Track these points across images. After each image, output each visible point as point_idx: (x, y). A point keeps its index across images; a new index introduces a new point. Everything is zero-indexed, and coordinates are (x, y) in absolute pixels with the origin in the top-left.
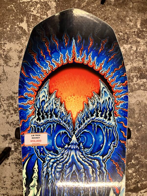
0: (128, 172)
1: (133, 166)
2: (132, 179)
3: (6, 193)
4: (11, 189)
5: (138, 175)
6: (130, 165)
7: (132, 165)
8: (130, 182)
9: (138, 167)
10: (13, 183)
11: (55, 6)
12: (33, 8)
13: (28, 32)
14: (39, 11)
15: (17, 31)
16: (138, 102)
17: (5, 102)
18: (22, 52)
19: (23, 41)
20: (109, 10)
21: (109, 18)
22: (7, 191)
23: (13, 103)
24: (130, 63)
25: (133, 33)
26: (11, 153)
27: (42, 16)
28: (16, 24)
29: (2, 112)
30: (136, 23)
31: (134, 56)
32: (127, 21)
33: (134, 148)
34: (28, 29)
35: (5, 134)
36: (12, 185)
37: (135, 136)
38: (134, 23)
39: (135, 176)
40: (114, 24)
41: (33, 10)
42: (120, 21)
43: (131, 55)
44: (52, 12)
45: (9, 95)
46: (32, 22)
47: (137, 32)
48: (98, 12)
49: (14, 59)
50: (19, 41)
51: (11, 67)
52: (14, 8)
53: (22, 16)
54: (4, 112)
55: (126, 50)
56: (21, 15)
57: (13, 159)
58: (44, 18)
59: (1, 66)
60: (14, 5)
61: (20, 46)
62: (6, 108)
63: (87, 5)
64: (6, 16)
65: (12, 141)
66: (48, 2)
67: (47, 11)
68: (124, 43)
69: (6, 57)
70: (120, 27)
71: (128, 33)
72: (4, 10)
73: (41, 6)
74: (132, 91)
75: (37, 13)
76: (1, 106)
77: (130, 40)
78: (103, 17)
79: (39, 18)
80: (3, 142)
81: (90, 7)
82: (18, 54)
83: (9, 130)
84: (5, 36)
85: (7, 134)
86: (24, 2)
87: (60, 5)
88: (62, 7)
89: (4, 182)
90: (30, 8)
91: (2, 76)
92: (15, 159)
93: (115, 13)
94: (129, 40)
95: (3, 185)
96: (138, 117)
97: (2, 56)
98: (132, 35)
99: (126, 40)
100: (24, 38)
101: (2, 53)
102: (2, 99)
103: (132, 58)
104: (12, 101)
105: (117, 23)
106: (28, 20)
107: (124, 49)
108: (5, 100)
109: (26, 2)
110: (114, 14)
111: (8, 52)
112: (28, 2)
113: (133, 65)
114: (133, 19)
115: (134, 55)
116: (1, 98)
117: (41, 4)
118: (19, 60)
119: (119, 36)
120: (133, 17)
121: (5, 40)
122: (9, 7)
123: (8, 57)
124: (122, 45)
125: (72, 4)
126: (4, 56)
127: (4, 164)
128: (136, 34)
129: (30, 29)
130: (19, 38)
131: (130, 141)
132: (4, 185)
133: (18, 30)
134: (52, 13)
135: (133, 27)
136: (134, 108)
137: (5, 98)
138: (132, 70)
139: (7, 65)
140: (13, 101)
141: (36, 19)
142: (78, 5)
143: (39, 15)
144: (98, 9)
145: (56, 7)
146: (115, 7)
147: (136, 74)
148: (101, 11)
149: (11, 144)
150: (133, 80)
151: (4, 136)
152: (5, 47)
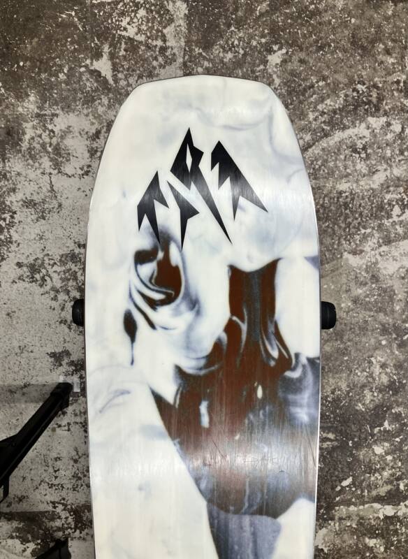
0: (373, 452)
1: (387, 436)
2: (383, 469)
3: (60, 498)
4: (74, 490)
5: (400, 460)
6: (379, 435)
7: (384, 435)
8: (377, 479)
9: (399, 441)
10: (77, 474)
11: (185, 14)
12: (128, 19)
13: (114, 85)
14: (144, 27)
15: (85, 82)
16: (404, 270)
17: (56, 268)
18: (99, 138)
19: (101, 110)
20: (330, 23)
21: (330, 46)
22: (64, 494)
23: (77, 270)
24: (385, 166)
25: (395, 86)
26: (71, 399)
27: (150, 41)
28: (83, 64)
29: (47, 295)
30: (403, 57)
31: (395, 148)
32: (379, 53)
33: (389, 391)
34: (114, 76)
35: (57, 351)
36: (75, 479)
37: (394, 360)
38: (396, 58)
39: (392, 463)
40: (343, 60)
41: (128, 26)
42: (358, 53)
43: (387, 145)
44: (176, 30)
45: (66, 251)
46: (124, 57)
47: (404, 82)
48: (301, 30)
49: (77, 157)
50: (90, 110)
51: (70, 177)
52: (76, 20)
53: (98, 40)
54: (52, 294)
55: (373, 131)
56: (96, 39)
57: (78, 414)
58: (156, 45)
59: (44, 174)
60: (76, 11)
61: (94, 121)
62: (58, 284)
63: (271, 9)
64: (56, 43)
65: (74, 368)
66: (165, 2)
67: (165, 27)
68: (369, 114)
69: (57, 150)
70: (359, 70)
71: (380, 85)
72: (52, 26)
73: (147, 13)
74: (388, 241)
75: (137, 34)
76: (47, 278)
77: (386, 104)
78: (315, 43)
79: (143, 45)
80: (51, 370)
81: (278, 16)
82: (88, 143)
83: (68, 339)
84: (53, 96)
85: (62, 352)
86: (102, 5)
87: (198, 10)
88: (204, 15)
89: (55, 471)
90: (120, 19)
91: (47, 200)
92: (82, 414)
93: (346, 32)
94: (382, 104)
95: (54, 478)
96: (404, 311)
97: (48, 148)
98: (392, 91)
99: (375, 106)
100: (103, 100)
101: (47, 140)
102: (47, 262)
103: (388, 153)
104: (74, 265)
105: (351, 59)
106: (115, 51)
107: (368, 128)
108: (55, 263)
109: (109, 4)
110: (344, 35)
111: (62, 137)
112: (114, 5)
113: (391, 173)
114: (394, 48)
115: (396, 145)
116: (46, 258)
117: (147, 9)
118: (90, 159)
119: (355, 94)
120: (394, 41)
121: (54, 107)
122: (64, 16)
123: (63, 152)
124: (362, 120)
125: (231, 9)
126: (52, 147)
127: (56, 426)
128: (403, 88)
129: (120, 75)
130: (89, 100)
131: (380, 373)
132: (56, 477)
133: (88, 80)
134: (178, 34)
135: (394, 68)
136: (392, 286)
137: (56, 257)
138: (388, 187)
139: (59, 172)
140: (76, 266)
141: (135, 49)
142: (246, 9)
143: (141, 38)
144: (299, 21)
145: (188, 17)
146: (346, 16)
147: (399, 196)
148: (309, 26)
149: (72, 375)
150: (392, 213)
151: (53, 355)
152: (55, 126)
